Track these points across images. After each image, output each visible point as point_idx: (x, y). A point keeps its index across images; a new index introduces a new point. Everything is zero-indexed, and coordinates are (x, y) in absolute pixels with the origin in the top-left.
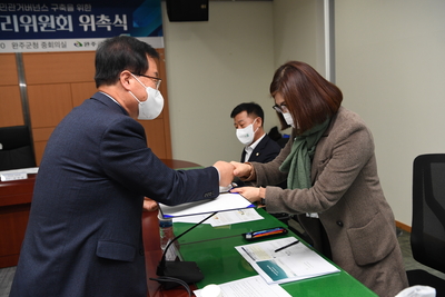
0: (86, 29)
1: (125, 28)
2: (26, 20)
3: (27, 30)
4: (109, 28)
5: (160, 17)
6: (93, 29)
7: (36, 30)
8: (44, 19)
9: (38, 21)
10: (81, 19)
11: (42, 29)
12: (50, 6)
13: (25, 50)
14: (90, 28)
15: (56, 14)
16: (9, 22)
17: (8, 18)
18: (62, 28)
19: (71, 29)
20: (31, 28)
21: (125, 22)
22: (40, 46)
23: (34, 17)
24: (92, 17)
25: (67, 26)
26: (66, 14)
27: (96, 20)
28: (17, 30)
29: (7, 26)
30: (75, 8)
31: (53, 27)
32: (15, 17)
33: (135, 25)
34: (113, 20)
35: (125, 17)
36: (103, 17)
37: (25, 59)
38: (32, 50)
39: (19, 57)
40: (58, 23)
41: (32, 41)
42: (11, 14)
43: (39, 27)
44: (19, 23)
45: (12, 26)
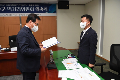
0: (37, 11)
1: (47, 11)
2: (22, 8)
3: (23, 11)
4: (43, 11)
5: (56, 8)
6: (39, 11)
7: (25, 11)
8: (27, 8)
9: (25, 9)
10: (36, 8)
11: (26, 11)
12: (28, 5)
13: (22, 16)
14: (38, 10)
15: (30, 7)
16: (18, 9)
17: (18, 8)
18: (31, 10)
19: (33, 11)
20: (24, 10)
21: (47, 9)
22: (25, 15)
23: (25, 8)
24: (39, 8)
25: (32, 10)
26: (32, 7)
27: (40, 9)
28: (20, 11)
29: (18, 10)
30: (35, 5)
31: (29, 10)
32: (20, 8)
33: (49, 10)
34: (44, 9)
35: (47, 8)
36: (41, 8)
37: (22, 18)
38: (24, 16)
39: (20, 18)
40: (30, 9)
41: (24, 14)
42: (19, 7)
43: (25, 10)
44: (21, 9)
45: (19, 10)
